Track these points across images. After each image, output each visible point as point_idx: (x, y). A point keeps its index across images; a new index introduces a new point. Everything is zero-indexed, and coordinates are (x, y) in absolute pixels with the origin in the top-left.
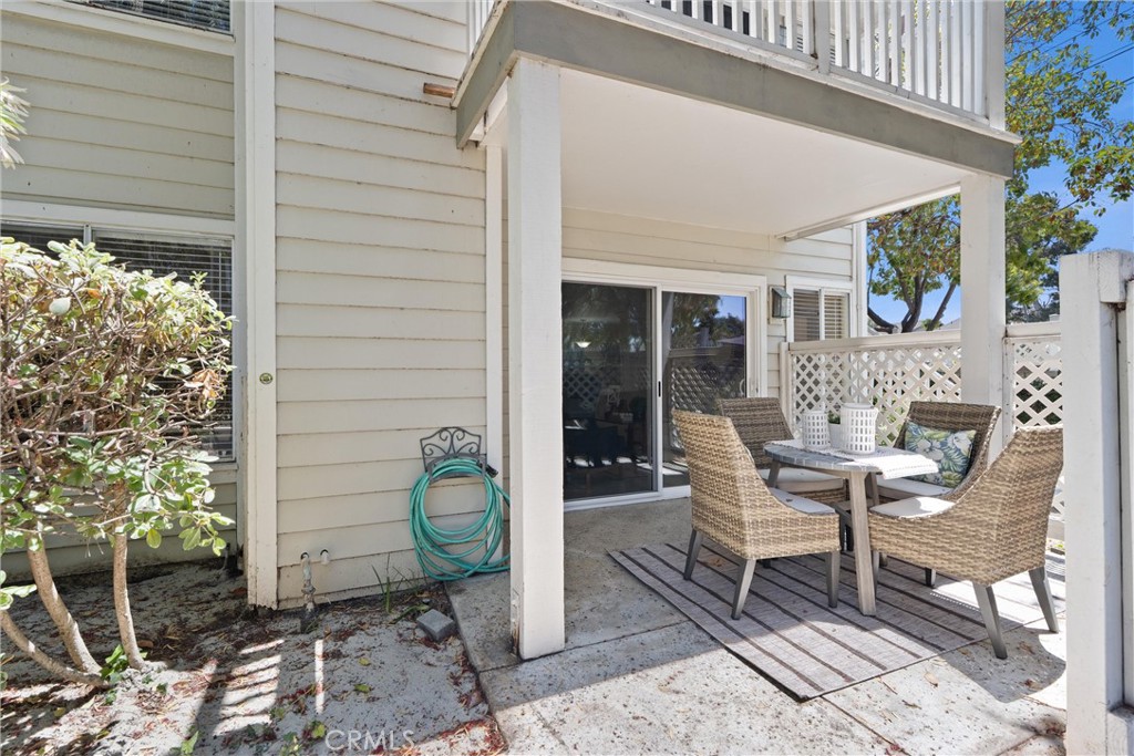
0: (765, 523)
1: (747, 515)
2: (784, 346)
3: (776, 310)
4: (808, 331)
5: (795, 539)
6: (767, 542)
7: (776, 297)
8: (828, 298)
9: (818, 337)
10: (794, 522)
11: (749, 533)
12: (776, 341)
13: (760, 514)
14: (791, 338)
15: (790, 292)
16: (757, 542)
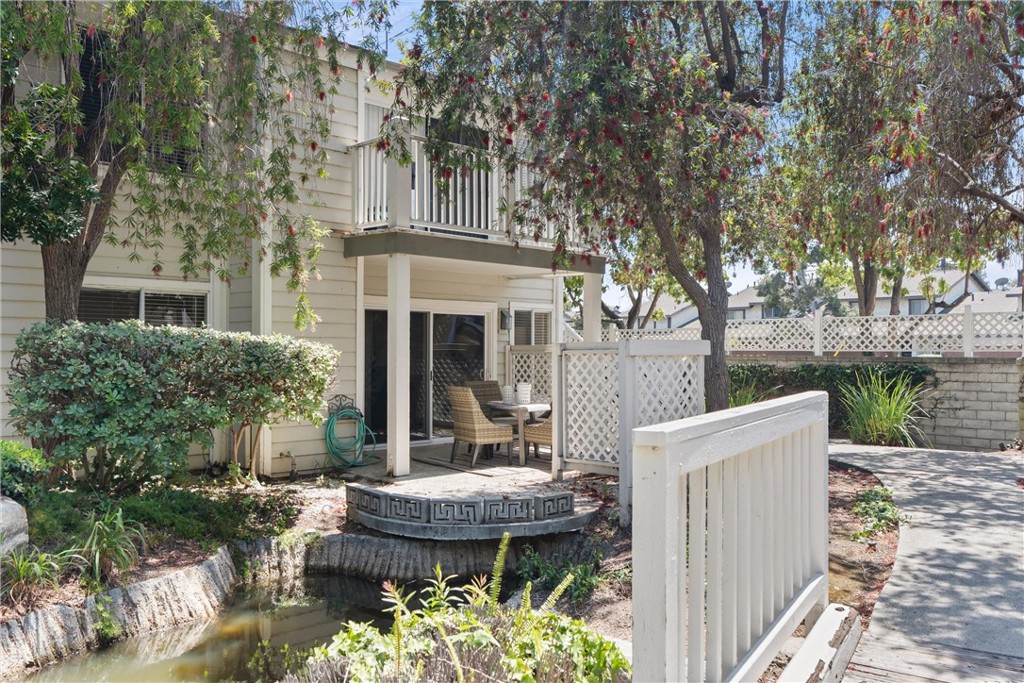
0: (484, 430)
1: (477, 427)
2: (508, 347)
3: (503, 324)
4: (523, 338)
5: (495, 437)
6: (484, 437)
7: (503, 316)
8: (536, 314)
9: (530, 344)
10: (495, 430)
11: (477, 434)
12: (503, 344)
13: (481, 426)
14: (512, 343)
15: (512, 314)
16: (480, 438)
